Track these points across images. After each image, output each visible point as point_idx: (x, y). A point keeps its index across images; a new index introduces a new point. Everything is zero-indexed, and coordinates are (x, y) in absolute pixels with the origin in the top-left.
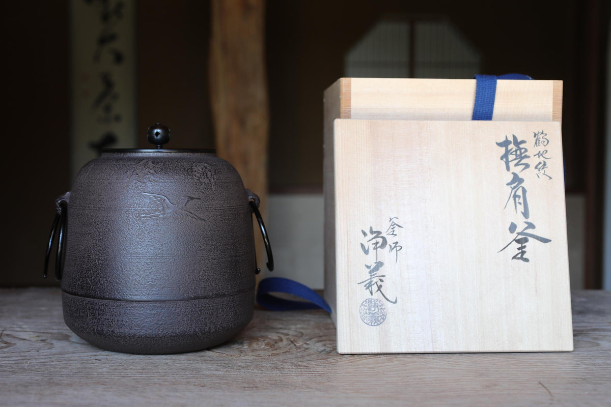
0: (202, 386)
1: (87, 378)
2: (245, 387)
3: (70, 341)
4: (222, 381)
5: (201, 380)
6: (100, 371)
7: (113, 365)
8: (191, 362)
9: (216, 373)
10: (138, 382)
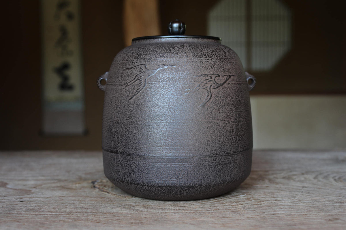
0: (98, 223)
1: (7, 217)
2: (132, 223)
3: (6, 187)
4: (115, 218)
5: (98, 217)
6: (20, 210)
7: (32, 205)
8: (93, 202)
9: (111, 211)
10: (47, 219)
